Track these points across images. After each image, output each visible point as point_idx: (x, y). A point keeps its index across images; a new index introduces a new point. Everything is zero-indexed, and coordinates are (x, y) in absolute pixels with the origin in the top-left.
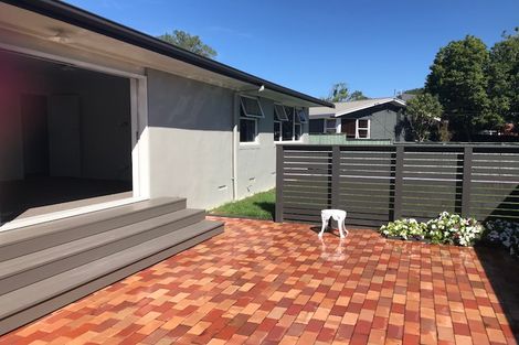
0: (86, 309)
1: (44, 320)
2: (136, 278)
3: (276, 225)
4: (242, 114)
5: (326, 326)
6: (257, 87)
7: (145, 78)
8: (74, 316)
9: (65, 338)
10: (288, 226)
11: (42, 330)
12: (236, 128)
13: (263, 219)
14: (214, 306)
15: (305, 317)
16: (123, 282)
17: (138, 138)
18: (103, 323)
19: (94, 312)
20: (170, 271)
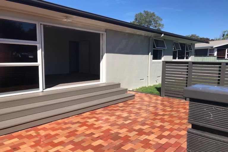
0: (64, 122)
1: (48, 124)
2: (88, 113)
3: (160, 98)
4: (154, 47)
5: (150, 142)
6: (160, 35)
7: (106, 33)
8: (59, 124)
9: (51, 131)
10: (166, 98)
11: (46, 127)
12: (150, 53)
13: (155, 95)
14: (110, 127)
15: (143, 137)
16: (82, 114)
17: (102, 58)
18: (66, 128)
19: (66, 123)
20: (103, 112)
